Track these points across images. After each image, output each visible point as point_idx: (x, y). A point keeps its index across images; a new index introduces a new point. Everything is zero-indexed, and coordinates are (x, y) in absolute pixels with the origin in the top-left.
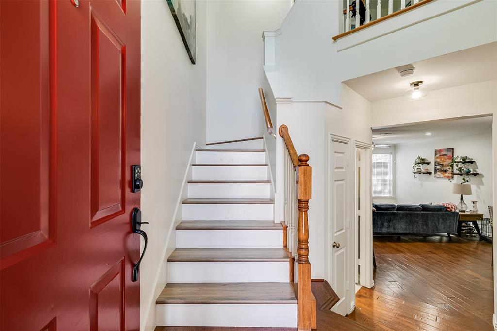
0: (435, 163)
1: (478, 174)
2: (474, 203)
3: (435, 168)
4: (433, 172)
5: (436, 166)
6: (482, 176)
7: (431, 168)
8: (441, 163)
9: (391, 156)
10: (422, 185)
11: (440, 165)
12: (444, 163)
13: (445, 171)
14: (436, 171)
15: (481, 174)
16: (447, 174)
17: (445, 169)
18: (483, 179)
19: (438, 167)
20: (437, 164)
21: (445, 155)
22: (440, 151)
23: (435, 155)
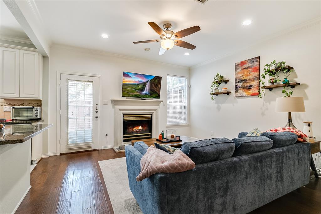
0: (236, 79)
1: (299, 84)
2: (309, 125)
3: (236, 86)
4: (233, 91)
5: (236, 83)
6: (306, 86)
7: (231, 86)
8: (244, 79)
9: (186, 80)
10: (219, 108)
11: (242, 81)
12: (248, 78)
13: (249, 88)
14: (236, 88)
15: (303, 84)
16: (251, 91)
17: (249, 84)
18: (307, 91)
19: (240, 84)
20: (238, 81)
21: (249, 67)
22: (243, 63)
23: (236, 70)
